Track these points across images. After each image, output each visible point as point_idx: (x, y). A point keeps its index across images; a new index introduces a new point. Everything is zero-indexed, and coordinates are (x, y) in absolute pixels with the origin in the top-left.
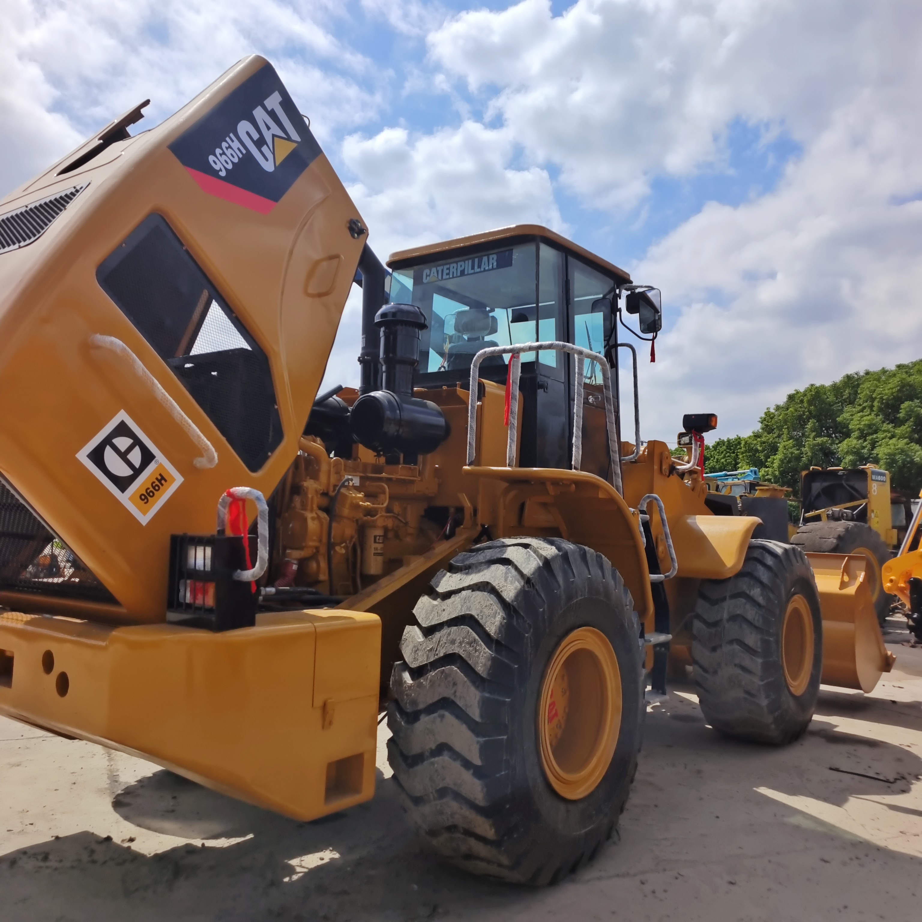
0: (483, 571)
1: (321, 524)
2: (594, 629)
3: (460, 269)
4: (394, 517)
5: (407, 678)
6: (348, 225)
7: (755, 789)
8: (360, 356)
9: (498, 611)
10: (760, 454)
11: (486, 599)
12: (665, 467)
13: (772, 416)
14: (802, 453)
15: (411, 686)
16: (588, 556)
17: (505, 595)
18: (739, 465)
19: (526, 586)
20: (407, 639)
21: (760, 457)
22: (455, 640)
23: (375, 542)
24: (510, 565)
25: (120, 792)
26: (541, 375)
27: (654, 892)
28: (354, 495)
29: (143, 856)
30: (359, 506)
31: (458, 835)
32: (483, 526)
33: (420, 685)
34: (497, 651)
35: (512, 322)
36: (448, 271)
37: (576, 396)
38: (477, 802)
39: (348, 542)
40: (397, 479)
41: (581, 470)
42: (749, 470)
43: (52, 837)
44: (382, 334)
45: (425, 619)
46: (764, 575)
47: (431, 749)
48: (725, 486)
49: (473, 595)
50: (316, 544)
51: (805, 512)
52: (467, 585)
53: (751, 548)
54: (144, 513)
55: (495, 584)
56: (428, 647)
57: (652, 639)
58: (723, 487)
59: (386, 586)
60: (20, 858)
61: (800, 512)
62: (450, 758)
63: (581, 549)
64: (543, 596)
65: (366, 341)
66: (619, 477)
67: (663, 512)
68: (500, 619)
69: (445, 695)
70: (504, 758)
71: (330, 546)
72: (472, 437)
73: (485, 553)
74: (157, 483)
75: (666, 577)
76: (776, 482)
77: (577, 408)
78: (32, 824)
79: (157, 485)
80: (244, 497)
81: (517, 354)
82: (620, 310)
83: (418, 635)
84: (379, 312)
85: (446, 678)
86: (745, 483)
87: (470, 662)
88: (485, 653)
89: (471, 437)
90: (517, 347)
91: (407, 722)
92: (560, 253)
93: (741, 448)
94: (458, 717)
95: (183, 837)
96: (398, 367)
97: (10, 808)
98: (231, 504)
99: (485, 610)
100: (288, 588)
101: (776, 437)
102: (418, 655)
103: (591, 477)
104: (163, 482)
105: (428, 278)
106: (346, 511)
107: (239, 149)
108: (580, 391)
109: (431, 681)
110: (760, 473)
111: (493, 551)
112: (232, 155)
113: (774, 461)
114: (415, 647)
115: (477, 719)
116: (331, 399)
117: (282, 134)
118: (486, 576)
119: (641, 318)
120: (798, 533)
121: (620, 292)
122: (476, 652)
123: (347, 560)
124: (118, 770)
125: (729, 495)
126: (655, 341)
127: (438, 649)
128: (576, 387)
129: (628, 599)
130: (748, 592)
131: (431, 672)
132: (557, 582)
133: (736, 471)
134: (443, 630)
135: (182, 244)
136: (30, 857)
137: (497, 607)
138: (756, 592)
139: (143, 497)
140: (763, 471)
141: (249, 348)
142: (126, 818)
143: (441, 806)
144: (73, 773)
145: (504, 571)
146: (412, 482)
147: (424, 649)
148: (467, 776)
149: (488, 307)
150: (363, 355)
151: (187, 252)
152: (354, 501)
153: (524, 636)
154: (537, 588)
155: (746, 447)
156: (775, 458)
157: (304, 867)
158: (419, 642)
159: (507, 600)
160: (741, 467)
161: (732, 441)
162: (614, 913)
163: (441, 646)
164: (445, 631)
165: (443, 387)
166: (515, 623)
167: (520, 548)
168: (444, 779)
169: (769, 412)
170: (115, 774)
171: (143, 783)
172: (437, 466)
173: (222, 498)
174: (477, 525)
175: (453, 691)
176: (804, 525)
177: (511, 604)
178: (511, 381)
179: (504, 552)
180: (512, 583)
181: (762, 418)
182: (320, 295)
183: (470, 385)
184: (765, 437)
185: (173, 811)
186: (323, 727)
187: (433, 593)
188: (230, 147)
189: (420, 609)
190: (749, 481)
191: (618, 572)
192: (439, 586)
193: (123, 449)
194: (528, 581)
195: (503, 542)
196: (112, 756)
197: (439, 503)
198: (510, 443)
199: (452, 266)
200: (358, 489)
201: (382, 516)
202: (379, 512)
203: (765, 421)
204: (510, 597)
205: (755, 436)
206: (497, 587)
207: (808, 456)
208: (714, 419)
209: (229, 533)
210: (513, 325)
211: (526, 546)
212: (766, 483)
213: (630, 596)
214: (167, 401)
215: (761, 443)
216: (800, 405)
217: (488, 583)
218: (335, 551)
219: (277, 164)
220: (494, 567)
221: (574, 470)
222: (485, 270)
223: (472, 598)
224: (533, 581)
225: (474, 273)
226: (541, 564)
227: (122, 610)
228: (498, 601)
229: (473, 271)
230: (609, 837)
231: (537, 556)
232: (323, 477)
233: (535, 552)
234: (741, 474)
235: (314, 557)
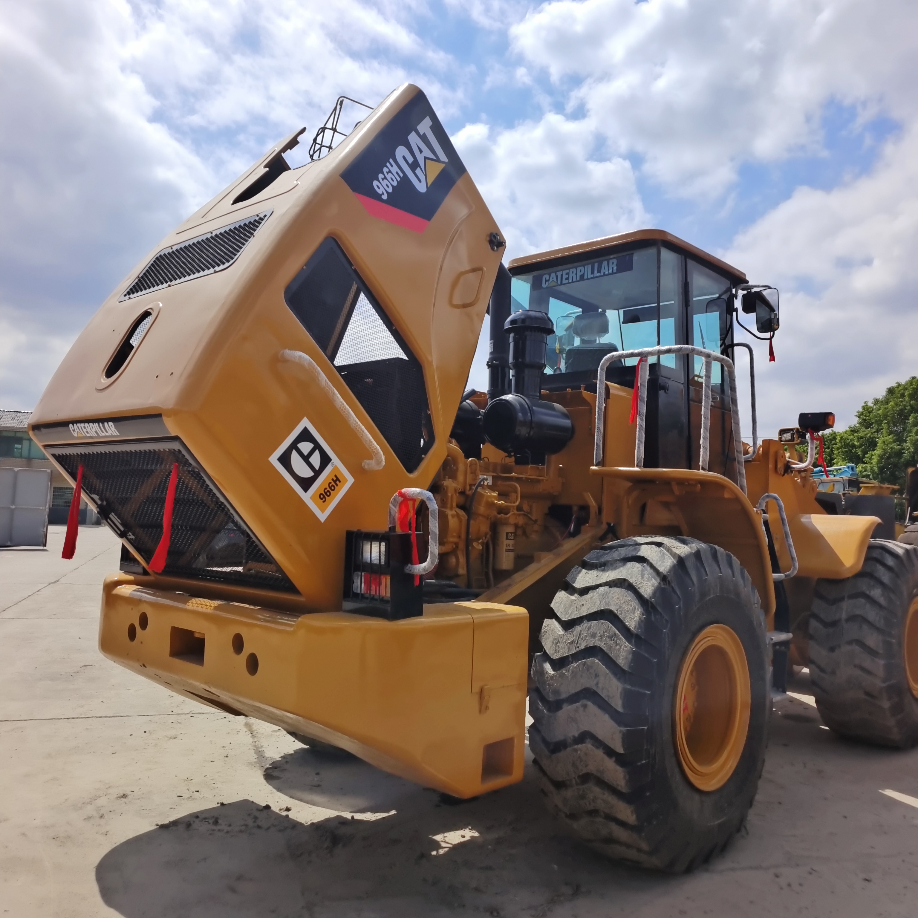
0: (619, 568)
1: (460, 521)
2: (725, 626)
3: (579, 274)
4: (524, 515)
5: (548, 669)
6: (488, 239)
7: (880, 791)
8: (488, 360)
9: (637, 607)
10: (857, 449)
11: (624, 595)
12: (780, 465)
13: (870, 410)
14: (904, 449)
15: (553, 677)
16: (719, 555)
17: (642, 591)
18: (834, 461)
19: (662, 583)
20: (546, 632)
21: (857, 453)
22: (596, 634)
23: (507, 538)
24: (645, 563)
25: (268, 766)
26: (662, 377)
27: (789, 885)
28: (489, 494)
29: (301, 824)
30: (494, 504)
31: (599, 819)
32: (609, 524)
33: (562, 676)
34: (637, 645)
35: (623, 323)
36: (567, 276)
37: (703, 398)
38: (619, 788)
39: (484, 538)
40: (526, 478)
41: (709, 470)
42: (845, 466)
43: (218, 803)
44: (511, 339)
45: (564, 613)
46: (885, 577)
47: (574, 737)
48: (822, 482)
49: (611, 591)
50: (456, 540)
51: (912, 511)
52: (604, 581)
53: (871, 548)
54: (323, 510)
55: (632, 581)
56: (569, 640)
57: (773, 638)
58: (820, 483)
59: (521, 581)
60: (194, 822)
61: (906, 511)
62: (593, 745)
63: (712, 548)
64: (678, 593)
65: (494, 346)
66: (743, 478)
67: (783, 511)
68: (638, 615)
69: (588, 686)
70: (645, 748)
71: (468, 543)
72: (600, 439)
73: (619, 551)
74: (333, 483)
75: (786, 576)
76: (875, 479)
77: (704, 409)
78: (198, 791)
79: (333, 486)
80: (415, 497)
81: (645, 358)
82: (736, 310)
83: (557, 628)
84: (509, 319)
85: (588, 669)
86: (843, 479)
87: (611, 655)
88: (626, 647)
89: (598, 438)
90: (645, 351)
91: (549, 710)
92: (680, 256)
93: (836, 444)
94: (600, 707)
95: (333, 810)
96: (527, 371)
97: (176, 776)
98: (401, 504)
99: (624, 606)
100: (434, 581)
101: (875, 432)
102: (559, 648)
103: (718, 478)
104: (338, 482)
105: (547, 283)
106: (482, 509)
107: (397, 173)
108: (708, 393)
109: (573, 672)
110: (857, 469)
111: (626, 549)
112: (392, 179)
113: (873, 457)
114: (555, 639)
115: (620, 709)
116: (464, 403)
117: (432, 156)
118: (622, 573)
119: (757, 316)
120: (906, 532)
121: (736, 291)
122: (616, 645)
123: (482, 555)
124: (262, 747)
125: (832, 492)
126: (773, 340)
127: (579, 642)
128: (704, 389)
129: (756, 598)
130: (868, 592)
131: (572, 663)
132: (691, 580)
133: (831, 467)
134: (582, 624)
135: (351, 264)
136: (202, 821)
137: (635, 603)
138: (876, 593)
139: (322, 496)
140: (860, 467)
141: (406, 358)
142: (279, 790)
143: (584, 791)
144: (223, 747)
145: (640, 569)
146: (538, 481)
147: (565, 642)
148: (610, 764)
149: (600, 309)
150: (491, 360)
151: (355, 271)
152: (490, 500)
153: (662, 631)
154: (673, 585)
155: (842, 442)
156: (873, 453)
157: (447, 843)
158: (560, 635)
159: (646, 596)
160: (837, 463)
161: (826, 436)
162: (751, 902)
163: (582, 639)
164: (585, 625)
165: (567, 389)
166: (653, 619)
167: (654, 546)
168: (586, 766)
169: (867, 405)
170: (261, 750)
171: (286, 758)
172: (561, 466)
173: (393, 497)
174: (602, 523)
175: (595, 682)
176: (912, 524)
177: (649, 600)
178: (639, 384)
179: (638, 550)
180: (649, 580)
181: (859, 412)
182: (465, 306)
183: (597, 387)
184: (863, 432)
185: (319, 786)
186: (480, 712)
187: (569, 588)
188: (390, 172)
189: (558, 604)
190: (848, 478)
191: (746, 571)
192: (576, 582)
193: (306, 453)
194: (663, 578)
195: (635, 541)
196: (254, 733)
197: (563, 501)
198: (639, 444)
199: (571, 271)
200: (492, 488)
201: (514, 514)
202: (511, 511)
203: (863, 415)
204: (648, 593)
205: (852, 431)
206: (634, 584)
207: (910, 452)
208: (831, 418)
209: (399, 531)
210: (624, 326)
211: (659, 545)
212: (865, 479)
213: (757, 595)
214: (345, 409)
215: (858, 438)
216: (901, 400)
217: (625, 580)
218: (473, 547)
219: (429, 184)
220: (629, 565)
221: (702, 471)
222: (605, 275)
223: (610, 595)
224: (669, 578)
225: (594, 278)
226: (675, 562)
227: (301, 599)
228: (635, 597)
229: (592, 276)
230: (739, 830)
231: (671, 554)
232: (461, 477)
233: (669, 550)
234: (837, 470)
235: (454, 552)
